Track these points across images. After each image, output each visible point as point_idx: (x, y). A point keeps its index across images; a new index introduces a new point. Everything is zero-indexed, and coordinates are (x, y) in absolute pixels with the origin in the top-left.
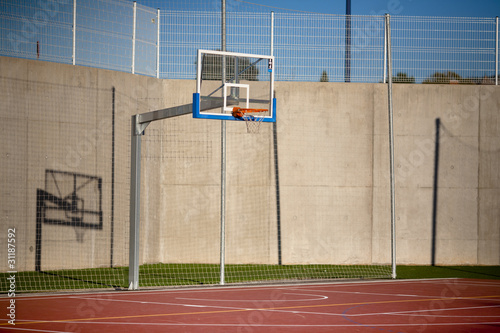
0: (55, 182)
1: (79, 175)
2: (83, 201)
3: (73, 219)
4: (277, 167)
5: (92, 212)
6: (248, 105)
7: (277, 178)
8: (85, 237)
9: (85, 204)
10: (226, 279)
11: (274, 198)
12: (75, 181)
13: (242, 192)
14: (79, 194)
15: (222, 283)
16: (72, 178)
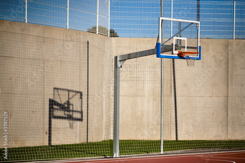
0: (59, 95)
1: (71, 91)
2: (73, 105)
3: (68, 115)
4: (175, 86)
5: (78, 112)
6: (186, 50)
7: (175, 92)
8: (74, 125)
9: (74, 107)
10: (164, 151)
11: (174, 103)
12: (69, 94)
13: (156, 100)
14: (71, 101)
15: (162, 153)
16: (67, 92)
